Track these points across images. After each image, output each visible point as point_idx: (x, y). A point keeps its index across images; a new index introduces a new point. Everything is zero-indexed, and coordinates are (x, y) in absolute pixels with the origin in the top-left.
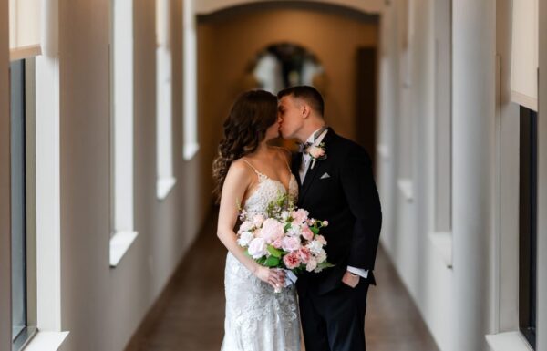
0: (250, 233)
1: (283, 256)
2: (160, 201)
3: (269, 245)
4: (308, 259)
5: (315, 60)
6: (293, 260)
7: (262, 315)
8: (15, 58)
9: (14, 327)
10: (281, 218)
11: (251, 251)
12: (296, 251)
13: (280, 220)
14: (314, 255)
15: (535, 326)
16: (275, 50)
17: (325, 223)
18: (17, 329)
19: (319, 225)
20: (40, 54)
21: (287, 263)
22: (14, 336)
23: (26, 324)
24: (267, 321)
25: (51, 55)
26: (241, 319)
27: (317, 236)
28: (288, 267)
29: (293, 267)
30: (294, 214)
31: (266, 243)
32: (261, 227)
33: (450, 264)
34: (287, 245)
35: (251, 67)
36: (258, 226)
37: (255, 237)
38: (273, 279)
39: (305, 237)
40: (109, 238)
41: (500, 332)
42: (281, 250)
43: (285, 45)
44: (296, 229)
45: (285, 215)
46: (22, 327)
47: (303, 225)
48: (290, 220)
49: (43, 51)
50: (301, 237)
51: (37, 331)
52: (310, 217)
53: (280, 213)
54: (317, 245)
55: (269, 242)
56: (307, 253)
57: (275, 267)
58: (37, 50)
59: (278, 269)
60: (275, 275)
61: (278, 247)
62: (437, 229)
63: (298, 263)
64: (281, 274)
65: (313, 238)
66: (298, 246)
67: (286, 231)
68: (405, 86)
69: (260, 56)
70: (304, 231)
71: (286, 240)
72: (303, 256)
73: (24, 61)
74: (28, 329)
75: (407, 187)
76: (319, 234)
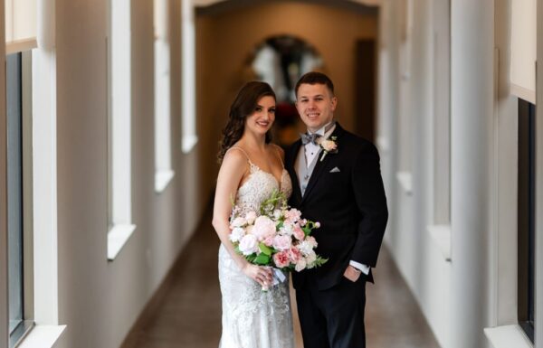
0: (241, 229)
1: (273, 254)
2: (158, 194)
3: (260, 242)
4: (297, 259)
5: (314, 52)
6: (283, 259)
7: (257, 307)
8: (11, 51)
9: (11, 321)
10: (274, 217)
11: (242, 248)
12: (286, 250)
13: (272, 218)
14: (304, 256)
15: (533, 320)
16: (274, 43)
17: (317, 225)
18: (13, 323)
19: (311, 226)
20: (36, 47)
21: (277, 262)
22: (11, 330)
23: (23, 318)
24: (263, 313)
25: (47, 48)
26: (237, 312)
27: (308, 237)
28: (277, 266)
29: (282, 266)
30: (287, 214)
31: (258, 240)
32: (253, 224)
33: (448, 257)
34: (278, 243)
35: (250, 59)
36: (250, 222)
37: (246, 233)
38: (261, 277)
39: (296, 237)
40: (107, 232)
41: (498, 325)
42: (272, 248)
43: (284, 37)
44: (288, 228)
45: (277, 214)
46: (19, 321)
47: (295, 225)
48: (283, 219)
49: (39, 43)
50: (293, 237)
51: (34, 324)
52: (302, 217)
53: (273, 211)
54: (308, 245)
55: (261, 239)
56: (297, 253)
57: (264, 265)
58: (33, 43)
59: (267, 268)
60: (264, 273)
61: (269, 245)
62: (436, 223)
63: (288, 262)
64: (270, 272)
65: (304, 239)
66: (289, 245)
67: (278, 230)
68: (404, 78)
69: (259, 48)
70: (295, 230)
71: (277, 238)
72: (293, 256)
73: (20, 54)
74: (25, 323)
75: (406, 180)
76: (311, 235)
